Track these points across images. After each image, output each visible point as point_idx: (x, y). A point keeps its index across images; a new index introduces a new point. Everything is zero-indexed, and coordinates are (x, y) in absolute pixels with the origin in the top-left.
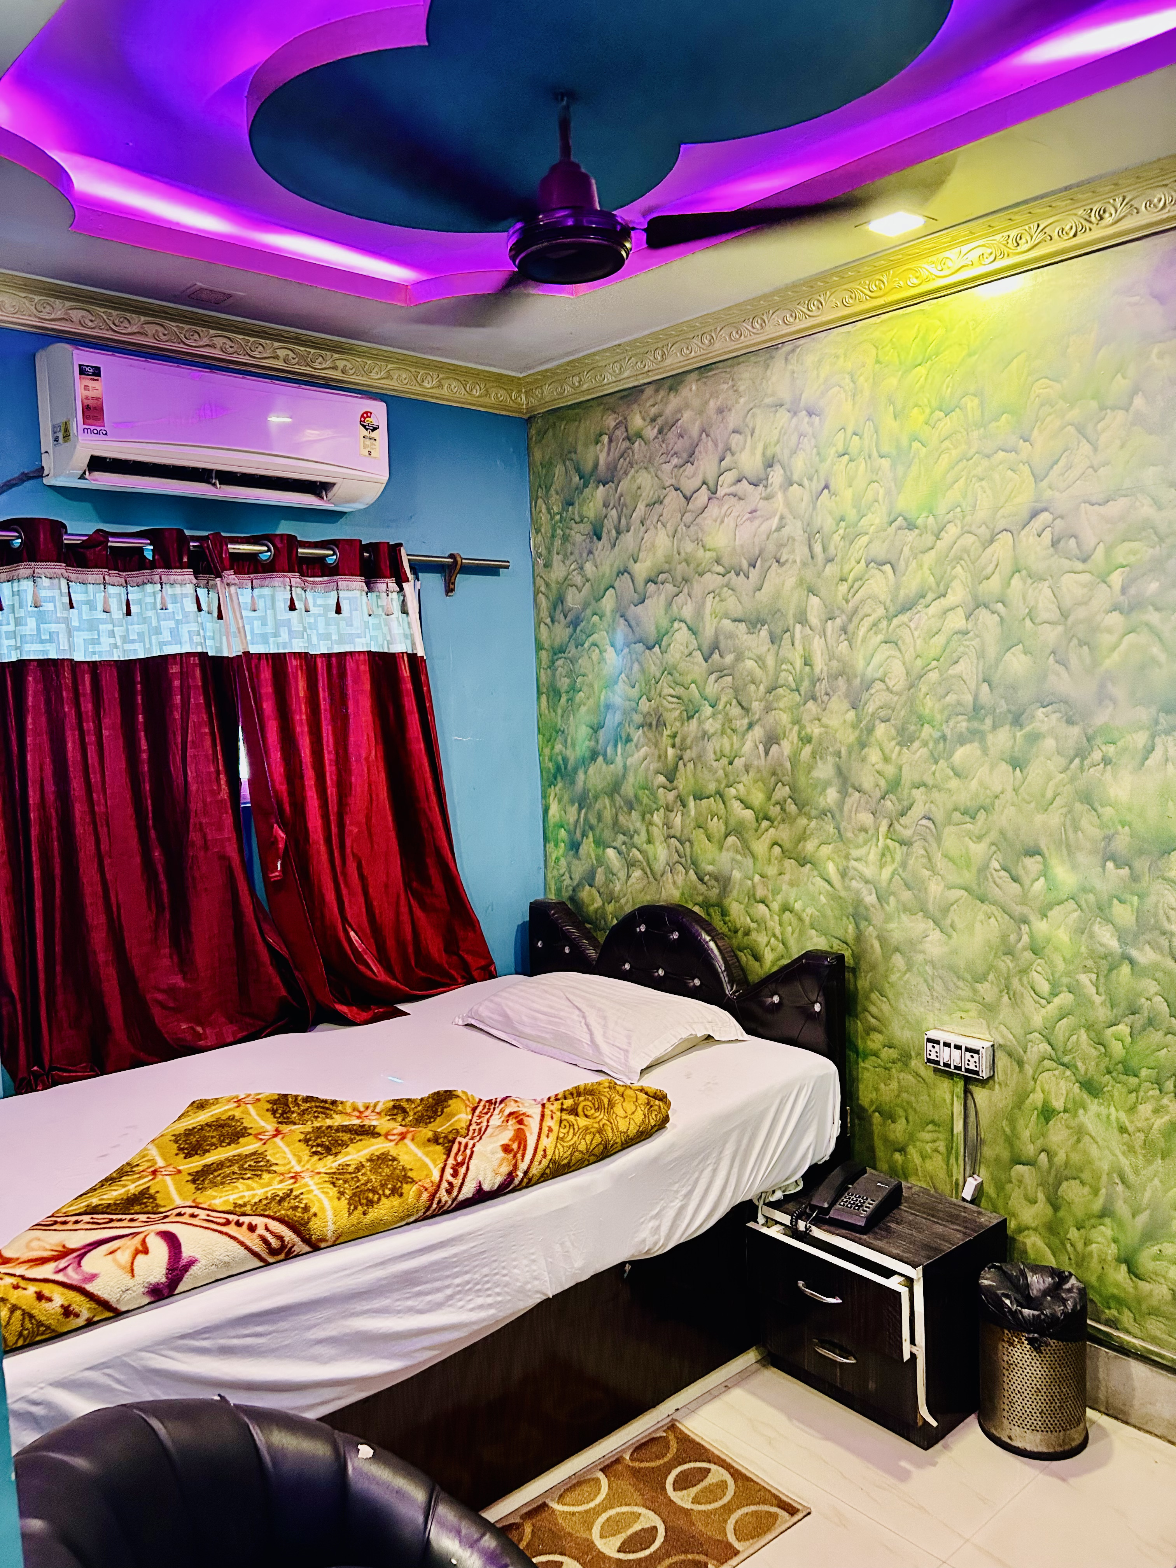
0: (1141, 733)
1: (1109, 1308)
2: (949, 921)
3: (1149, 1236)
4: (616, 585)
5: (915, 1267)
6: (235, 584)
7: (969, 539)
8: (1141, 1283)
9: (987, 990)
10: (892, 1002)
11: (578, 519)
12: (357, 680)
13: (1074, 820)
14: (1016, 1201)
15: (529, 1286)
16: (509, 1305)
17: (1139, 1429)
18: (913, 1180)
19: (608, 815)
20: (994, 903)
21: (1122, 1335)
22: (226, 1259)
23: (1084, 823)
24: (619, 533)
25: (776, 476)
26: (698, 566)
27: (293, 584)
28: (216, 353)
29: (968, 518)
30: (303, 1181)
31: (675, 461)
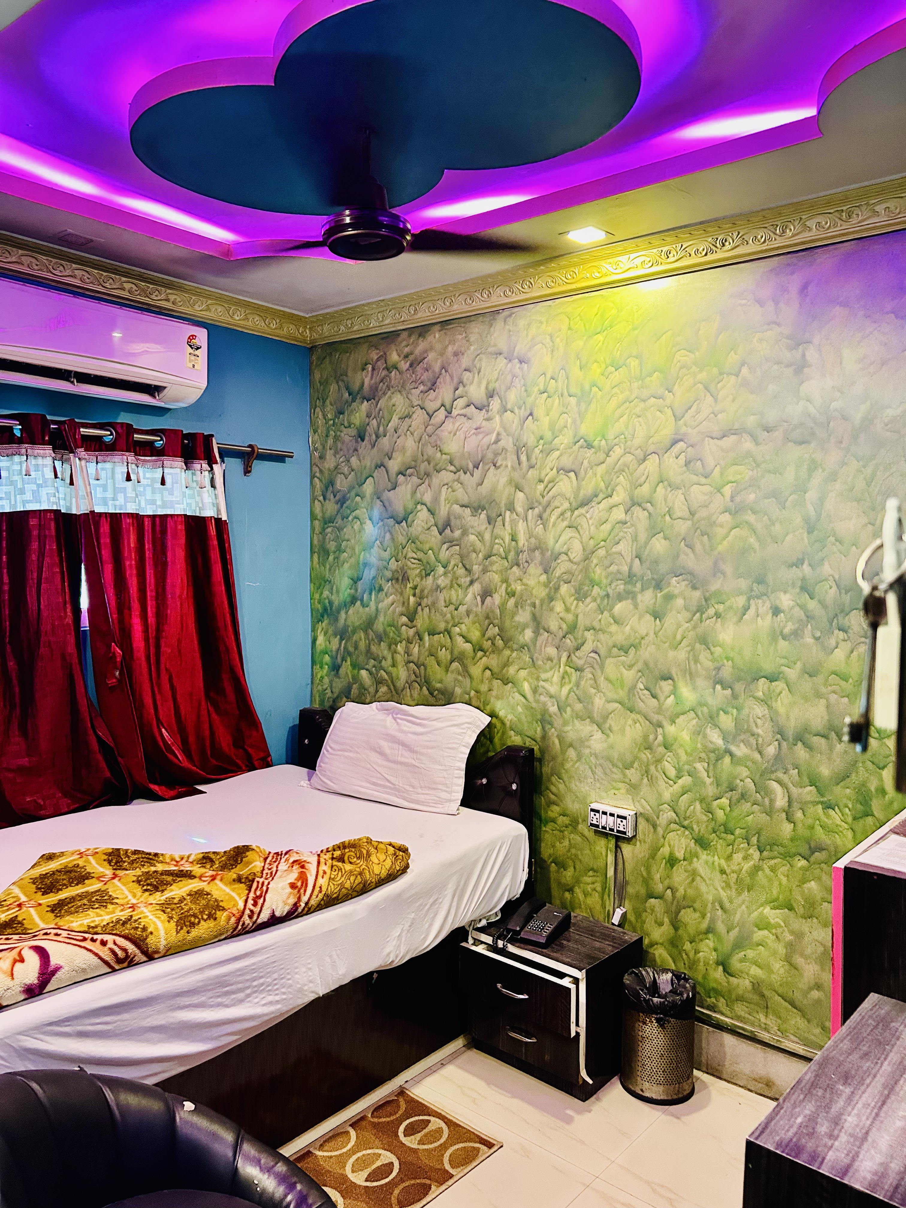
0: (741, 597)
1: (710, 997)
2: (607, 725)
3: (738, 945)
4: (375, 475)
5: (580, 970)
6: (85, 459)
7: (630, 457)
8: (731, 979)
9: (633, 774)
10: (567, 783)
11: (346, 424)
12: (175, 536)
13: (694, 656)
14: (649, 924)
15: (306, 988)
16: (291, 1002)
17: (729, 1082)
18: (578, 911)
19: (362, 645)
20: (639, 713)
21: (718, 1016)
22: (84, 966)
23: (702, 658)
24: (377, 437)
25: (495, 405)
26: (436, 465)
27: (130, 461)
28: (76, 282)
29: (629, 443)
30: (139, 910)
31: (422, 388)
